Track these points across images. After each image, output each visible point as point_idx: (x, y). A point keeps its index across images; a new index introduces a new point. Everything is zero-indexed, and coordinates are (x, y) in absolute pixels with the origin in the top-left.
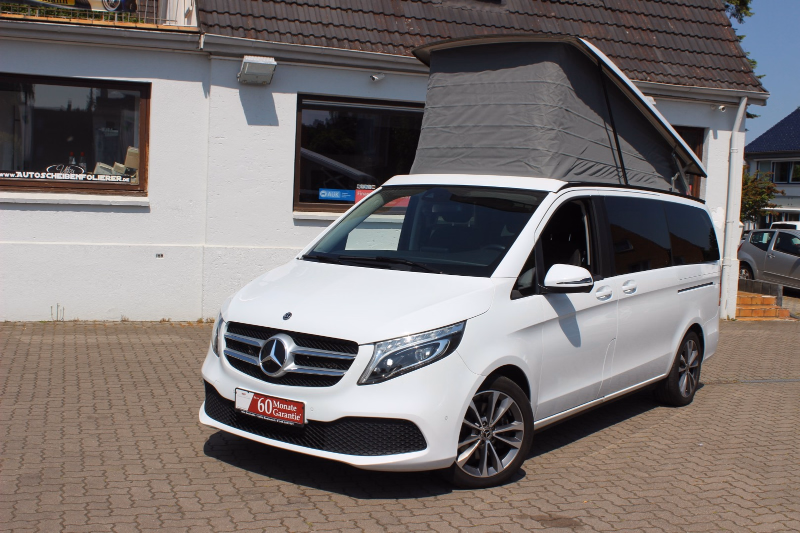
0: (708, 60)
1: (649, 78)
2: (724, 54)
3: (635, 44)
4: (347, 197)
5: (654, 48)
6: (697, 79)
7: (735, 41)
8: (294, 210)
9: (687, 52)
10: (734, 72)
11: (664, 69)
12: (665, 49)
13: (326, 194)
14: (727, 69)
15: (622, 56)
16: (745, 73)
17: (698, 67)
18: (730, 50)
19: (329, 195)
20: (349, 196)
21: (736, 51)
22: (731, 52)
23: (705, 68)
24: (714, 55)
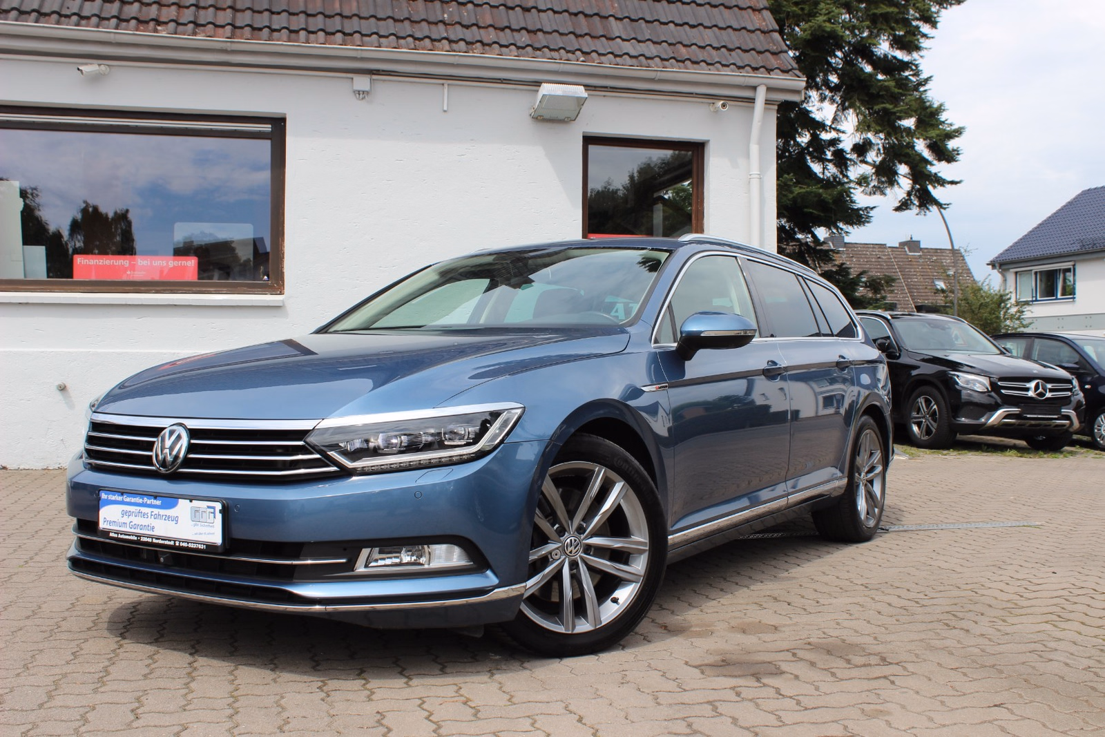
0: (709, 37)
1: (582, 59)
2: (739, 28)
3: (576, 15)
5: (611, 19)
6: (678, 61)
7: (762, 9)
9: (671, 25)
10: (753, 52)
11: (620, 47)
12: (632, 20)
14: (739, 48)
15: (544, 30)
16: (773, 54)
17: (685, 46)
18: (752, 21)
21: (764, 24)
22: (753, 25)
23: (700, 47)
24: (721, 29)
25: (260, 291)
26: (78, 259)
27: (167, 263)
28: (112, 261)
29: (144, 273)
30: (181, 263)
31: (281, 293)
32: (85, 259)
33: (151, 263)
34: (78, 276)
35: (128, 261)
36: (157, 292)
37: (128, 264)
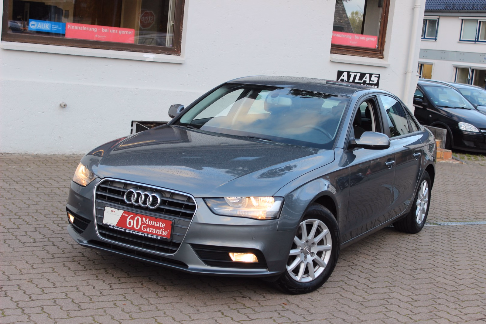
4: (57, 29)
8: (2, 40)
13: (36, 26)
19: (38, 27)
20: (60, 28)
25: (167, 53)
26: (69, 25)
27: (118, 32)
28: (87, 28)
29: (104, 37)
30: (126, 32)
31: (179, 55)
32: (72, 25)
33: (109, 31)
34: (68, 36)
35: (96, 29)
36: (114, 49)
37: (96, 31)
